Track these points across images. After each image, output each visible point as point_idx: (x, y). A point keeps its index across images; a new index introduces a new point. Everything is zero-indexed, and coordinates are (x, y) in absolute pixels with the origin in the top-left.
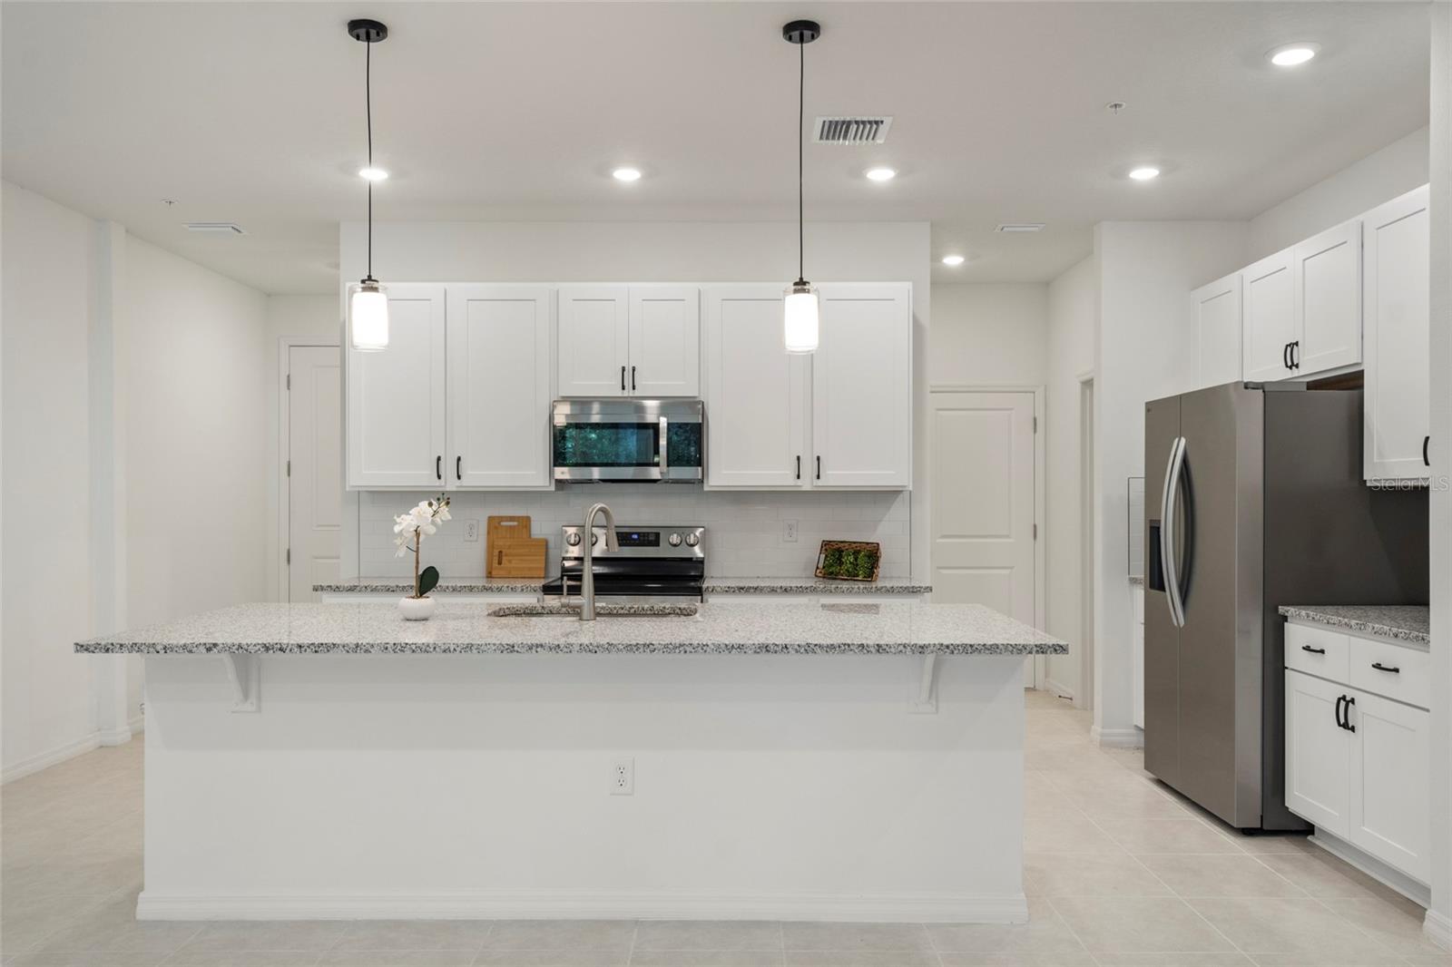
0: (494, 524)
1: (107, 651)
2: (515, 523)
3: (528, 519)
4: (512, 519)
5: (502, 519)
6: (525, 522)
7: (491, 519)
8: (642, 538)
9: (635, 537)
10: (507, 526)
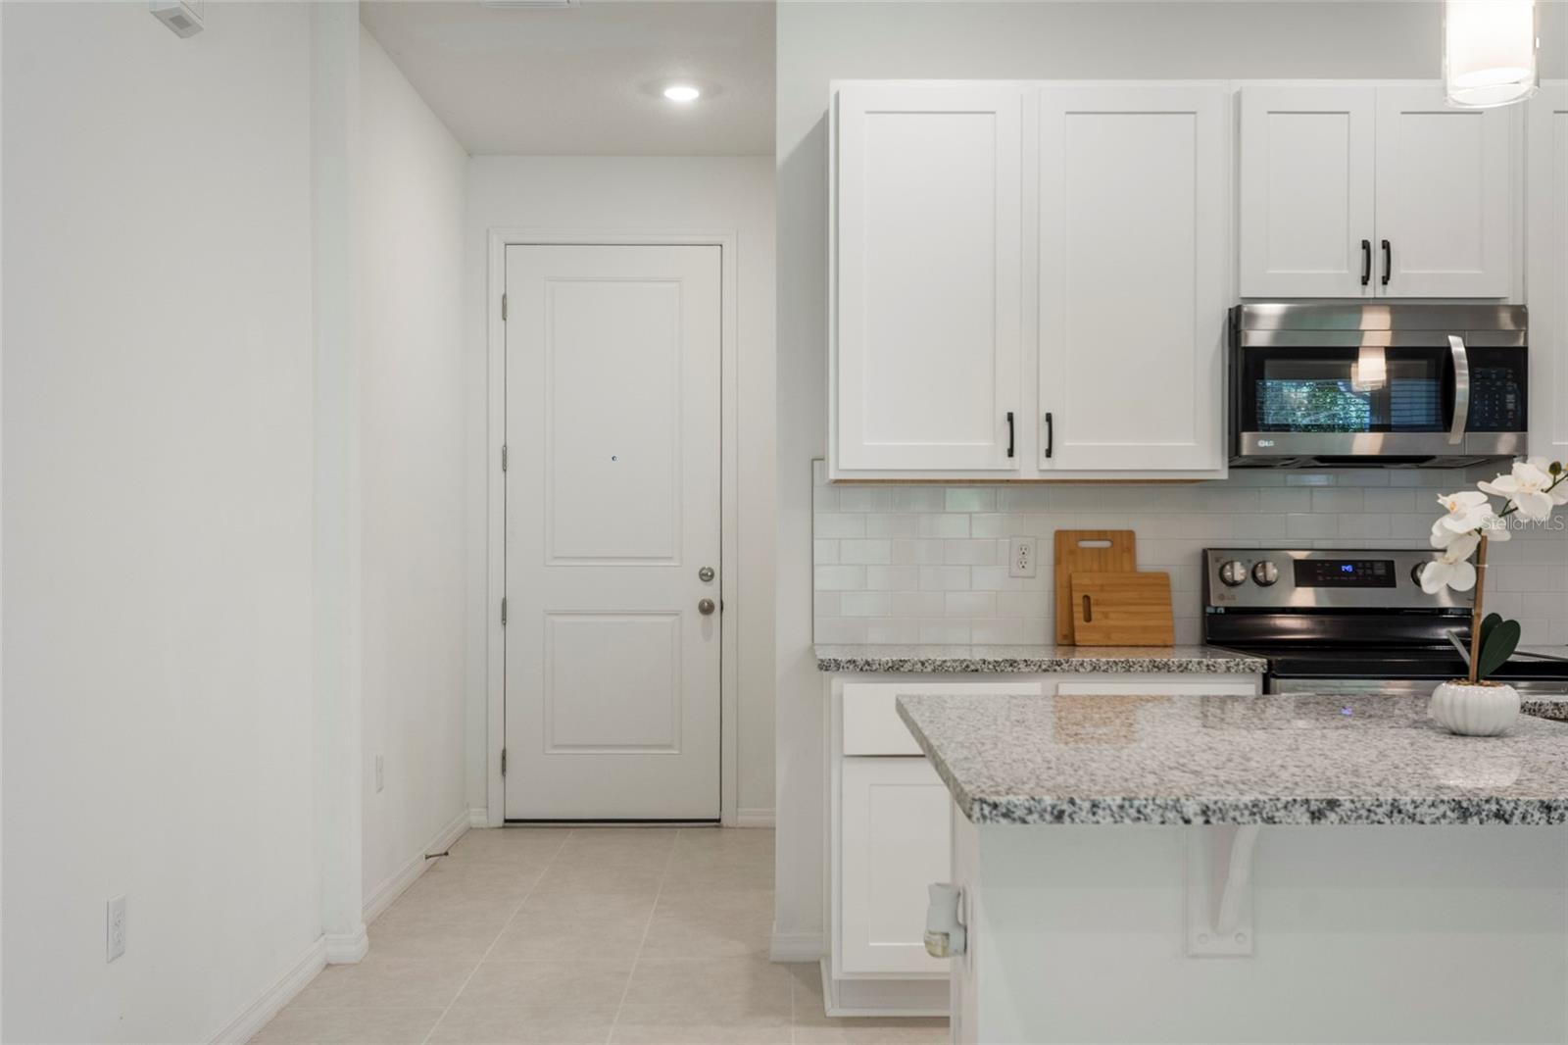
0: (1066, 544)
1: (1059, 816)
2: (1106, 544)
3: (1131, 534)
4: (1100, 535)
5: (1083, 535)
6: (1124, 542)
7: (1061, 536)
8: (1361, 572)
9: (1349, 568)
10: (1092, 549)
